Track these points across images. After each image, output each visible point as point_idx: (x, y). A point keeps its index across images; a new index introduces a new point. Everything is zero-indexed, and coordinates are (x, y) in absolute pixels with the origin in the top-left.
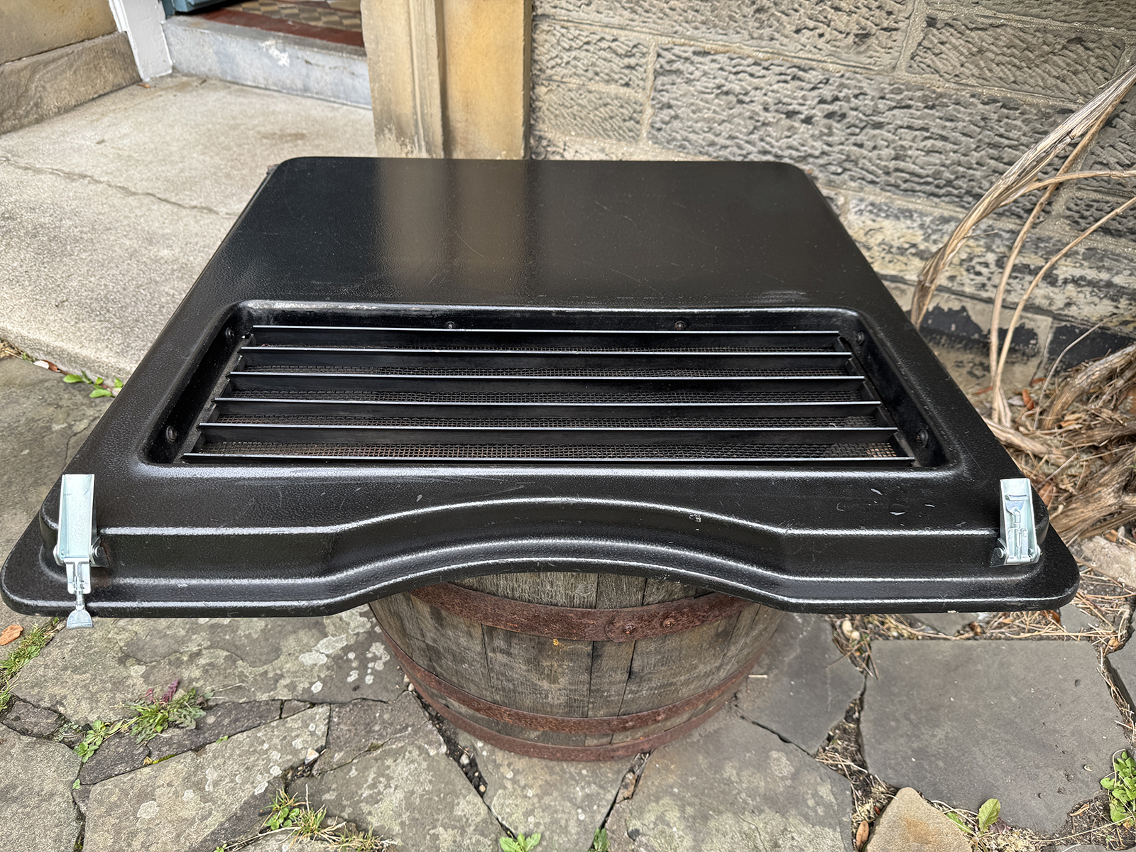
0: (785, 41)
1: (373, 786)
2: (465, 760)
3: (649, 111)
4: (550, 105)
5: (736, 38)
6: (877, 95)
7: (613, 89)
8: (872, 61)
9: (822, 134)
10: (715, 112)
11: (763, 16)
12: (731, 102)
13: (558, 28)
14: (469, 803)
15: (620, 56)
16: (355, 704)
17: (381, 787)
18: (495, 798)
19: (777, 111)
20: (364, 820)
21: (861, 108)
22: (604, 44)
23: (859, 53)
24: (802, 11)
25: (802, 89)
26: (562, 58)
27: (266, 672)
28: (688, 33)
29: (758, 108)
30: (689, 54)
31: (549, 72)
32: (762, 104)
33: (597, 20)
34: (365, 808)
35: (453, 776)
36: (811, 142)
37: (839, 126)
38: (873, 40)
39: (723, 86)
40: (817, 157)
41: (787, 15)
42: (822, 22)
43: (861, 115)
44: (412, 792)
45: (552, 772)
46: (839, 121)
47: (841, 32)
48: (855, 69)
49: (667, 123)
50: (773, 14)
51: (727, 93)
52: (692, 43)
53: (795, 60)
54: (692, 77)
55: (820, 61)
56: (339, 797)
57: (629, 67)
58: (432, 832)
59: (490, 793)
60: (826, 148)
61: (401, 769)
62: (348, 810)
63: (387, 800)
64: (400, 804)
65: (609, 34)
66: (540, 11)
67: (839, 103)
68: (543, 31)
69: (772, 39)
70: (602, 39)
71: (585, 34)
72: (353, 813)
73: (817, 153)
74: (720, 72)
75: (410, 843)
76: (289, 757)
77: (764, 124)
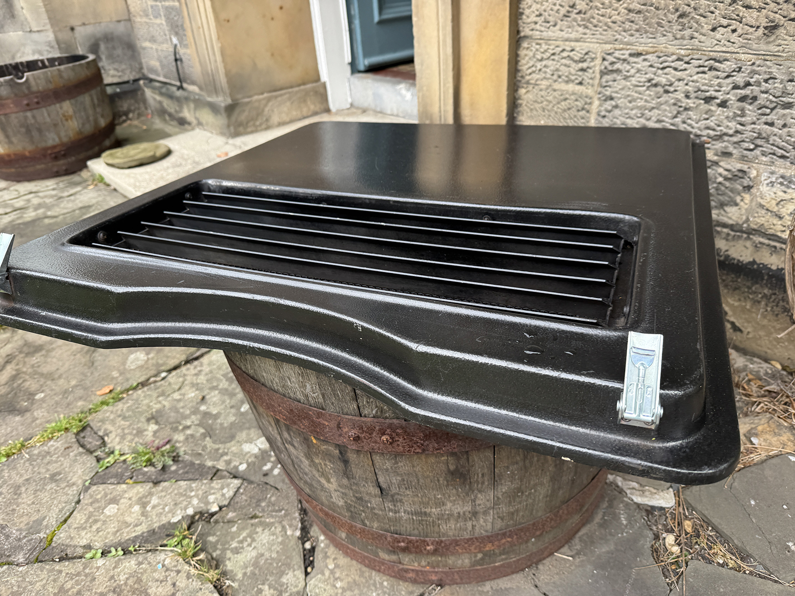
0: (703, 38)
1: (241, 542)
2: (308, 546)
3: (596, 103)
4: (528, 102)
5: (663, 40)
6: (786, 78)
7: (571, 87)
8: (781, 48)
9: (736, 115)
10: (646, 101)
11: (685, 20)
12: (658, 93)
13: (534, 44)
14: (295, 576)
15: (575, 61)
16: (258, 485)
17: (245, 544)
18: (314, 580)
19: (697, 98)
20: (224, 562)
21: (771, 91)
22: (565, 54)
23: (769, 43)
24: (717, 12)
25: (718, 78)
26: (536, 67)
27: (218, 449)
28: (626, 40)
29: (680, 96)
30: (626, 56)
31: (528, 78)
32: (683, 93)
33: (560, 36)
34: (229, 554)
35: (294, 554)
36: (726, 122)
37: (750, 107)
38: (781, 31)
39: (653, 79)
40: (731, 136)
41: (705, 17)
42: (735, 20)
43: (771, 97)
44: (262, 555)
45: (362, 574)
46: (751, 104)
47: (752, 26)
48: (765, 57)
49: (609, 111)
50: (693, 18)
51: (656, 85)
52: (628, 47)
53: (711, 54)
54: (628, 74)
55: (734, 53)
56: (217, 542)
57: (582, 70)
58: (260, 586)
59: (312, 575)
60: (739, 127)
61: (264, 537)
62: (218, 552)
63: (244, 554)
64: (251, 560)
65: (568, 46)
66: (522, 34)
67: (751, 88)
68: (524, 48)
69: (692, 38)
70: (563, 50)
71: (552, 47)
72: (220, 555)
73: (731, 132)
74: (651, 69)
75: (243, 588)
76: (202, 505)
77: (686, 109)
